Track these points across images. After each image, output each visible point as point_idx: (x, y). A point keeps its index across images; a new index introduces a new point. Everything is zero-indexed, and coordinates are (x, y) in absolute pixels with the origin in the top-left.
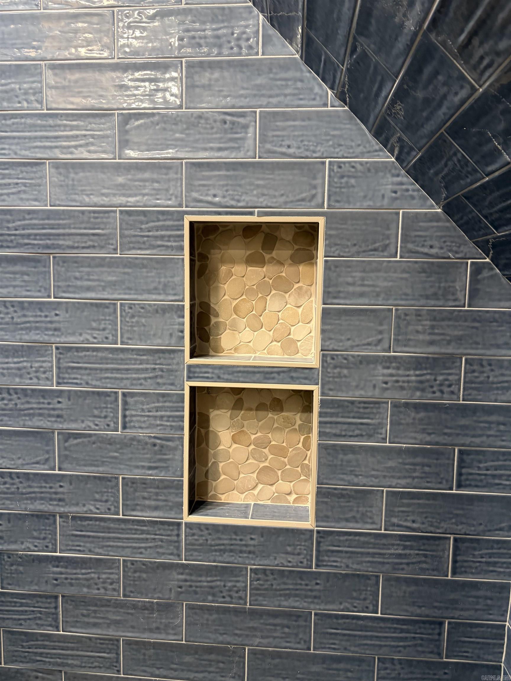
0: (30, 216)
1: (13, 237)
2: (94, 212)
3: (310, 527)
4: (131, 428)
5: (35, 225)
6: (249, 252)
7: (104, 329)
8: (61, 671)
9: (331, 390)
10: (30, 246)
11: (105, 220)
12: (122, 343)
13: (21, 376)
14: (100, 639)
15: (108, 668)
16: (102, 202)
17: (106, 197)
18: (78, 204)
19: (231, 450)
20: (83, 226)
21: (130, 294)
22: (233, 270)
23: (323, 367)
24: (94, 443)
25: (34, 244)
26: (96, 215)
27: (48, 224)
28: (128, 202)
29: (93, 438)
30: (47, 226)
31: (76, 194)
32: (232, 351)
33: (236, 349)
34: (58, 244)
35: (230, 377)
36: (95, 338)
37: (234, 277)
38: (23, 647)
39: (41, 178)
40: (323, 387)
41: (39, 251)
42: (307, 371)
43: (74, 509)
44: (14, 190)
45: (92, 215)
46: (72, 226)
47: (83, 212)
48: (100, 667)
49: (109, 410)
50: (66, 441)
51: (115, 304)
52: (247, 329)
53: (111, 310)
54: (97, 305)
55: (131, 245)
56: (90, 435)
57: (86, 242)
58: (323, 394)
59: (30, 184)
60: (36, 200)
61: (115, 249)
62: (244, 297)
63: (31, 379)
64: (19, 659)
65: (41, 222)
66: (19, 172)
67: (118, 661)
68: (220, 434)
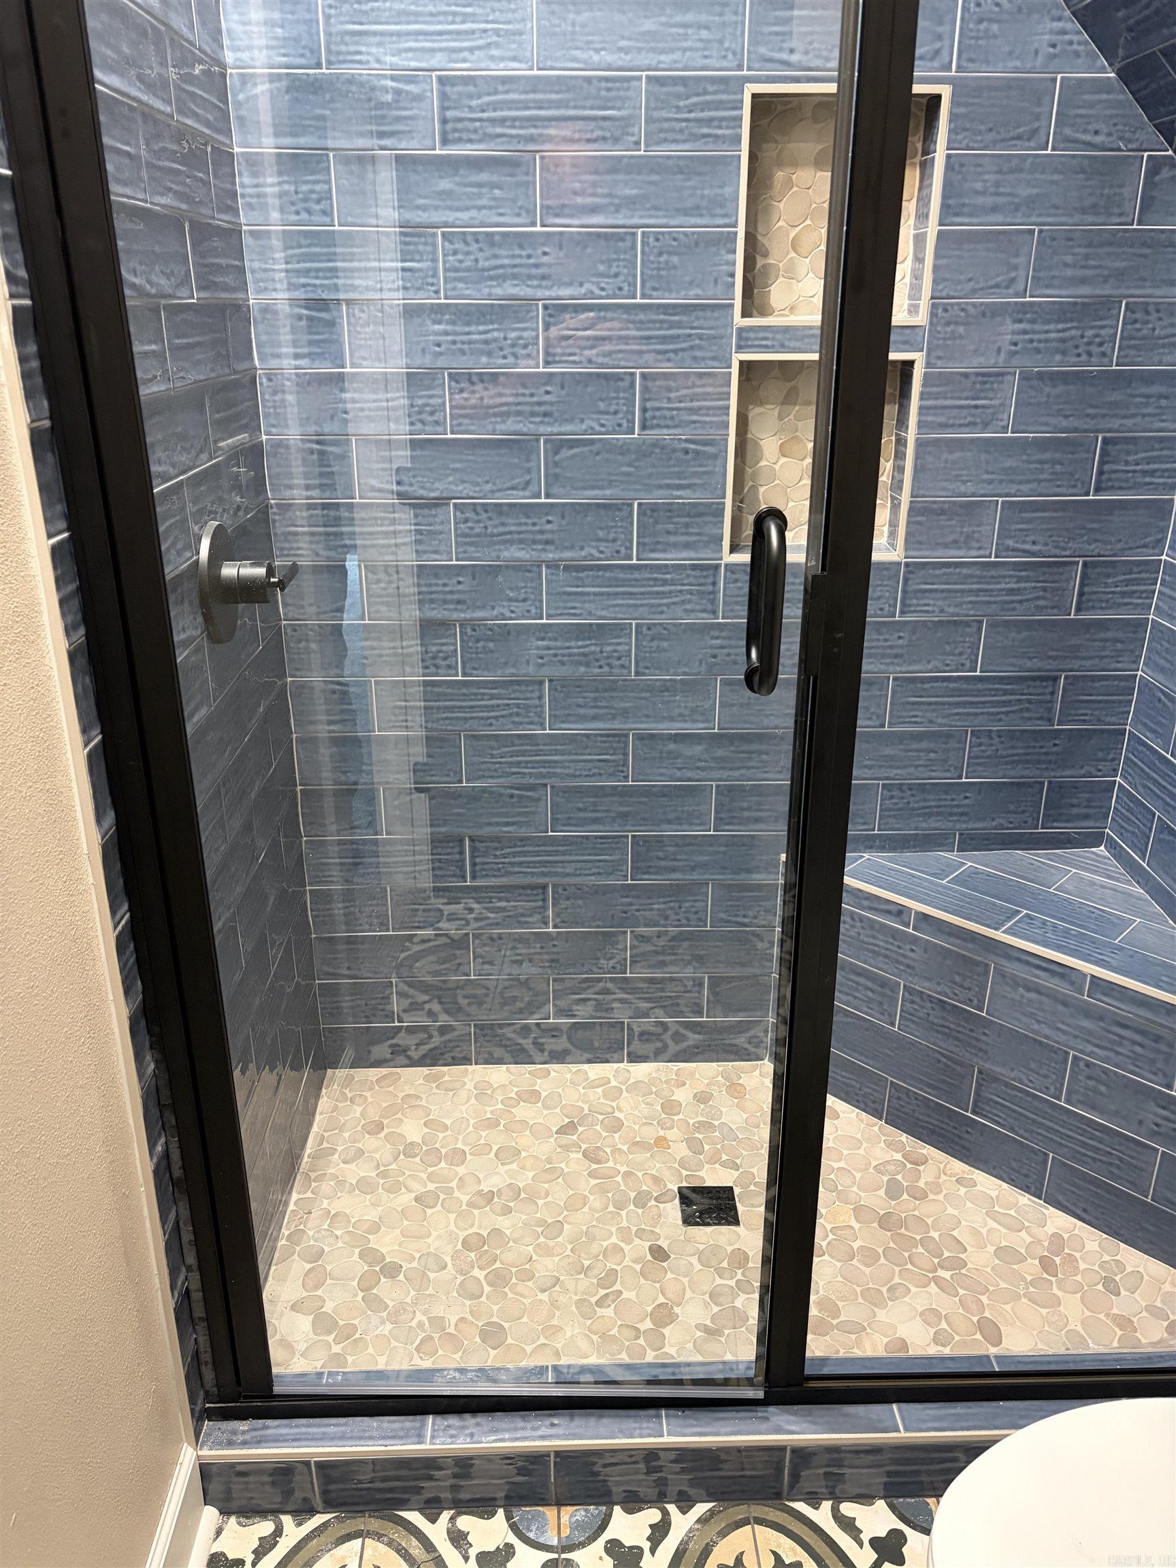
0: (506, 87)
1: (478, 124)
2: (607, 79)
3: (896, 559)
4: (652, 427)
5: (513, 101)
6: (820, 147)
7: (616, 275)
8: (545, 785)
9: (939, 358)
10: (504, 139)
11: (622, 93)
12: (643, 296)
13: (489, 354)
14: (602, 735)
15: (611, 775)
16: (620, 63)
17: (627, 54)
18: (581, 66)
19: (777, 467)
20: (588, 103)
21: (657, 217)
22: (794, 177)
23: (931, 323)
24: (598, 454)
25: (511, 136)
26: (610, 85)
27: (535, 101)
28: (659, 62)
29: (597, 446)
30: (532, 105)
31: (577, 48)
32: (786, 312)
33: (792, 309)
34: (549, 135)
35: (798, 344)
36: (603, 289)
37: (795, 189)
38: (492, 756)
39: (523, 20)
40: (928, 355)
41: (521, 147)
42: (908, 331)
43: (567, 554)
44: (480, 42)
45: (604, 84)
46: (572, 104)
47: (589, 80)
48: (600, 775)
49: (622, 401)
50: (556, 453)
51: (634, 234)
52: (811, 275)
53: (628, 244)
54: (605, 236)
55: (662, 135)
56: (592, 442)
57: (592, 131)
58: (928, 365)
59: (507, 31)
60: (514, 59)
61: (638, 143)
62: (808, 222)
63: (505, 357)
64: (486, 774)
65: (523, 97)
66: (488, 10)
67: (625, 764)
68: (762, 443)
